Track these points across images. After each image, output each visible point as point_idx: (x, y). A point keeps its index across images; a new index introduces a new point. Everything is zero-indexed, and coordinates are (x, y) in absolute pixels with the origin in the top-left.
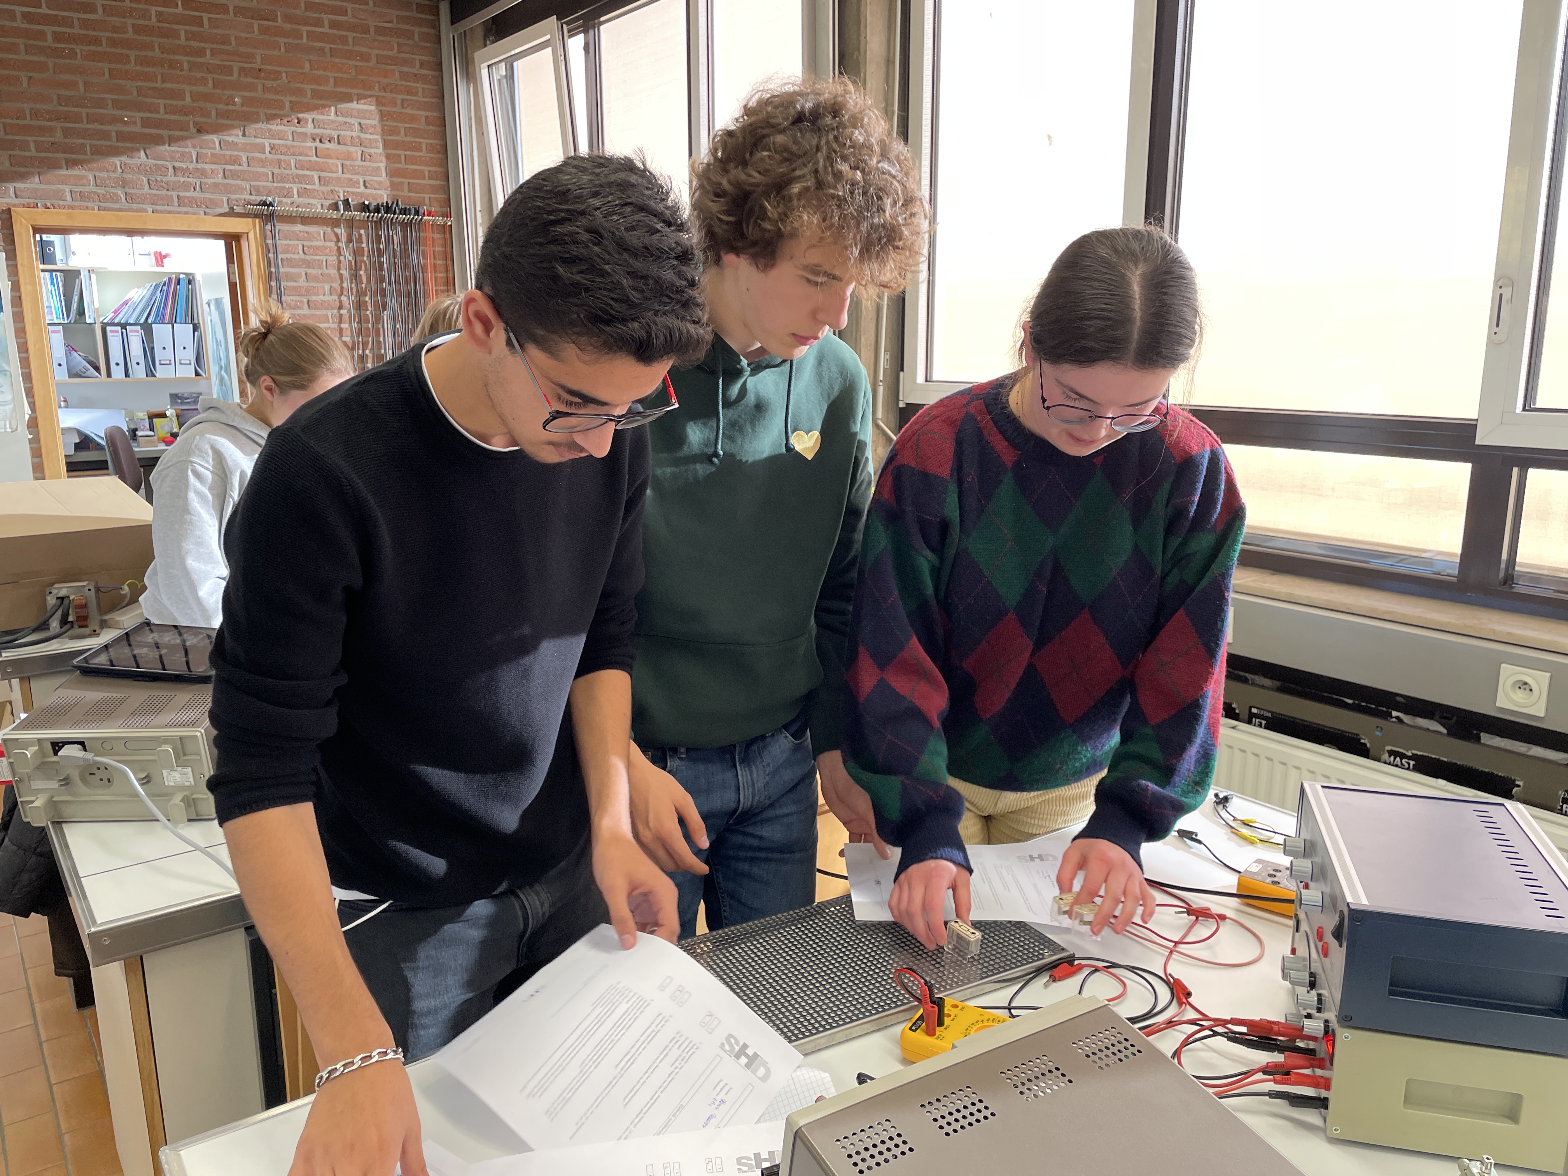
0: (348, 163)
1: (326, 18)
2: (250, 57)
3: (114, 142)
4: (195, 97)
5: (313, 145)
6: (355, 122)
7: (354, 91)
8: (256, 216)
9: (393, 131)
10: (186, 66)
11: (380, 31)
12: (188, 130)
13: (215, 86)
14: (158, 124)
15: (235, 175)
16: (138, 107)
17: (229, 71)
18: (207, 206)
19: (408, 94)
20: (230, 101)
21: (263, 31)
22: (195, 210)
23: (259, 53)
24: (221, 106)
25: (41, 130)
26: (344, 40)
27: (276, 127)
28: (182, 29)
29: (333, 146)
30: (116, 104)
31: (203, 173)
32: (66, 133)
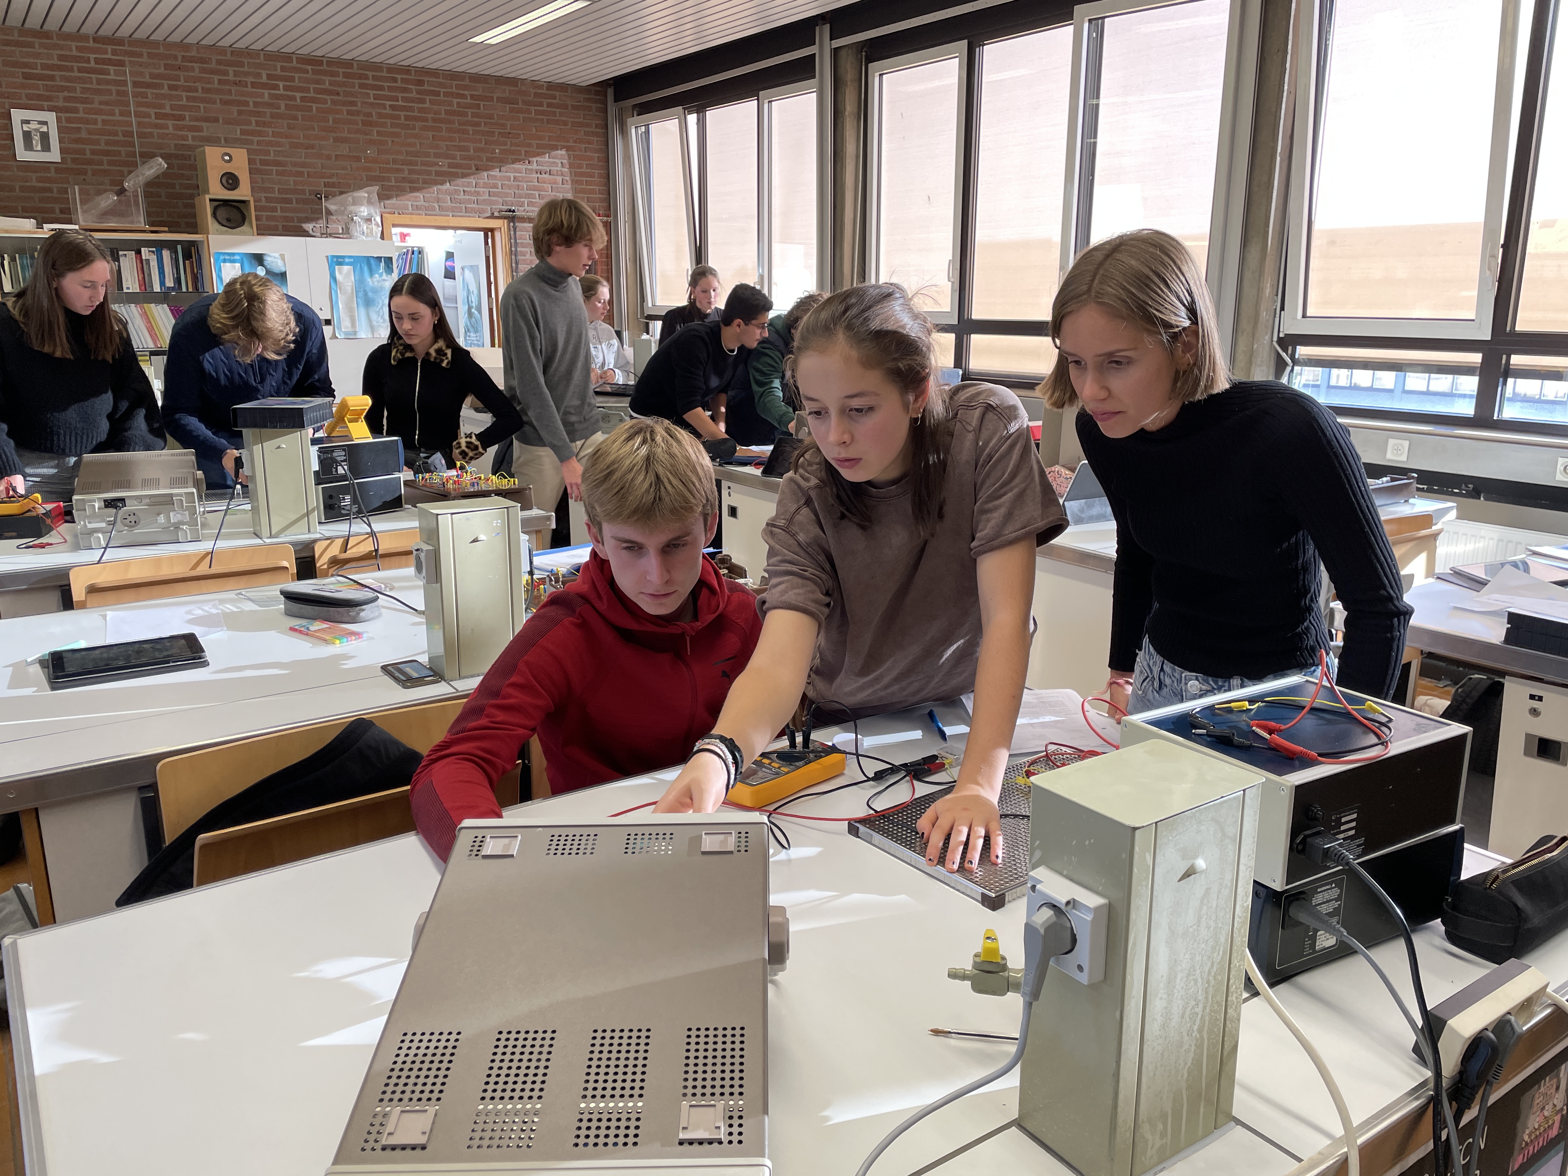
0: (554, 186)
1: (545, 101)
2: (504, 126)
3: (433, 177)
4: (476, 150)
5: (536, 176)
6: (558, 161)
7: (559, 143)
8: (505, 218)
9: (580, 166)
10: (471, 132)
11: (574, 107)
12: (471, 169)
13: (486, 144)
14: (458, 166)
15: (495, 194)
16: (447, 156)
17: (492, 134)
18: (480, 213)
19: (589, 143)
20: (493, 152)
21: (512, 110)
22: (474, 215)
23: (508, 123)
24: (489, 155)
25: (398, 170)
26: (554, 114)
27: (516, 166)
28: (470, 111)
29: (547, 176)
30: (437, 155)
31: (478, 193)
32: (411, 172)
